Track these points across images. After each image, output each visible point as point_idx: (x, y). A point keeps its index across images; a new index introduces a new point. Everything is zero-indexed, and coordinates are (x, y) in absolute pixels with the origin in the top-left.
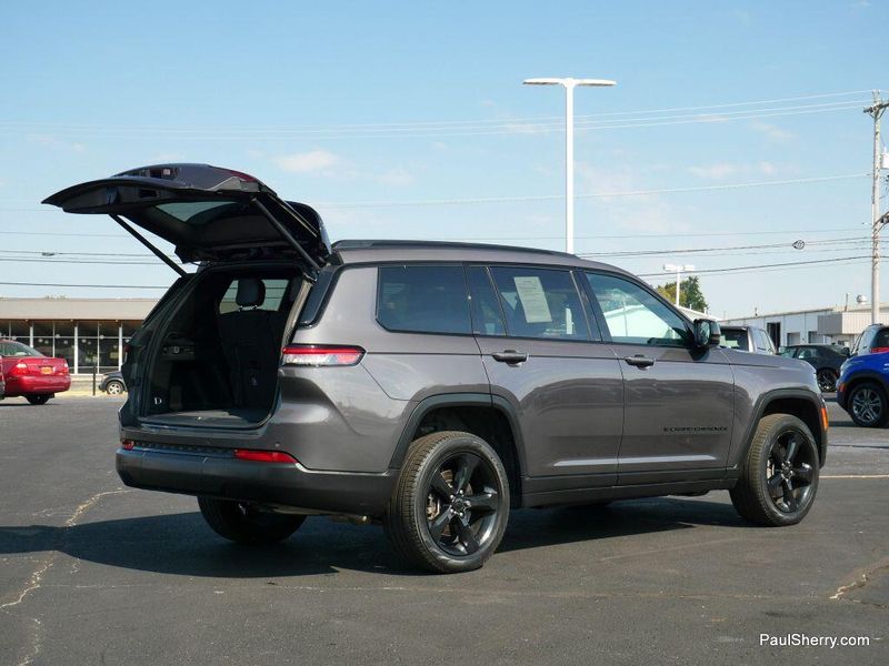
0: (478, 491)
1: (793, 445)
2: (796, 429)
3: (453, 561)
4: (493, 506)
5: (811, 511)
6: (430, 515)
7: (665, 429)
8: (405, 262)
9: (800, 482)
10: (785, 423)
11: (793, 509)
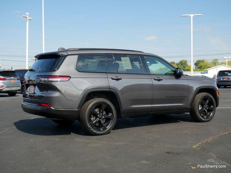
0: (107, 114)
1: (208, 101)
2: (208, 97)
3: (98, 132)
4: (111, 118)
5: (213, 118)
6: (92, 120)
7: (167, 97)
8: (86, 54)
9: (210, 111)
10: (205, 95)
11: (207, 118)
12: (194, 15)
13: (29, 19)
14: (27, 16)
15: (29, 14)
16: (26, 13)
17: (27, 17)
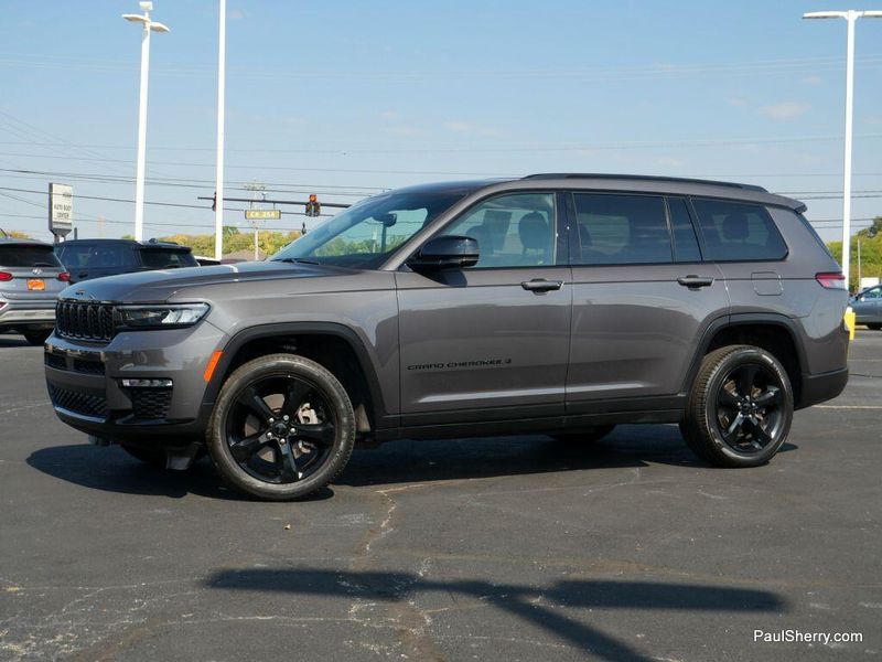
12: (860, 14)
13: (152, 29)
14: (146, 17)
15: (151, 8)
16: (142, 4)
17: (143, 21)
